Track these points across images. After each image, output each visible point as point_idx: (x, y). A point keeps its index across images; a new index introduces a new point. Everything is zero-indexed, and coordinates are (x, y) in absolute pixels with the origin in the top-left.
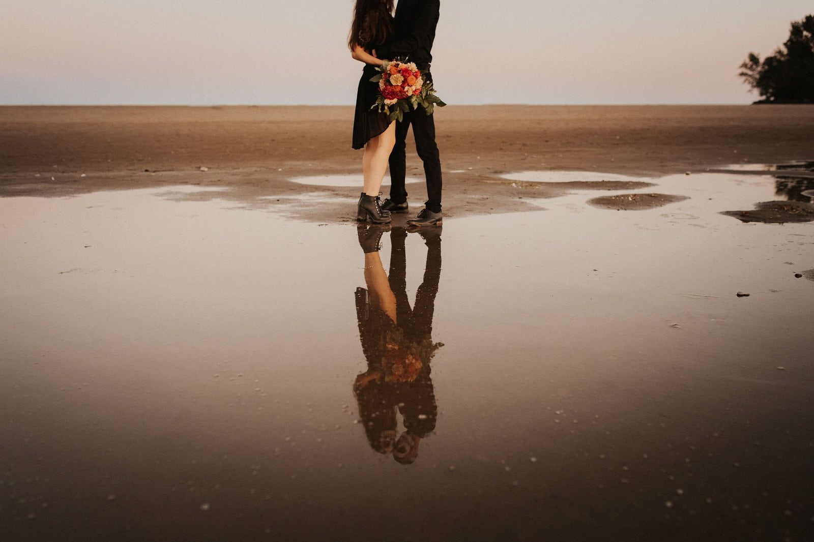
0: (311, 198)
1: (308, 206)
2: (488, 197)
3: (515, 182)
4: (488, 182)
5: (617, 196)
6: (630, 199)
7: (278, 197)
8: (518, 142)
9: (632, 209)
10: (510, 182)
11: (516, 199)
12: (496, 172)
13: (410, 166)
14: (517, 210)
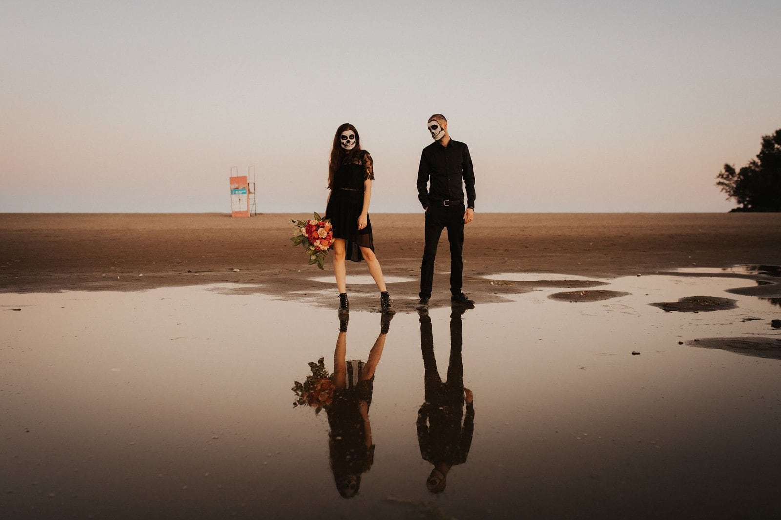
0: (330, 293)
1: (330, 298)
2: (470, 292)
3: (493, 281)
4: (471, 281)
5: (572, 292)
6: (582, 294)
7: (304, 292)
8: (501, 248)
9: (581, 302)
10: (489, 281)
11: (493, 294)
12: (479, 274)
13: (407, 268)
14: (491, 302)
